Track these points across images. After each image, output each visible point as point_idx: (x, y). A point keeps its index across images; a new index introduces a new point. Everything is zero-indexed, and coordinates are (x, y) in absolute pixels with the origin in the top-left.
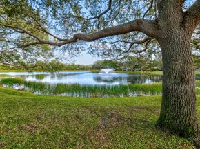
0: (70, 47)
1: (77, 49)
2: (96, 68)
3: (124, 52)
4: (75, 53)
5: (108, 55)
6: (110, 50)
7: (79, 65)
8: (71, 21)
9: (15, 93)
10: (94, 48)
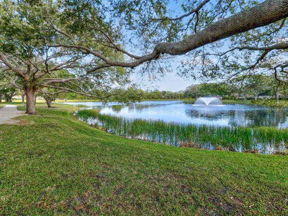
0: (151, 67)
1: (161, 69)
2: (190, 96)
3: (244, 69)
4: (158, 75)
5: (212, 76)
6: (217, 68)
7: (164, 93)
8: (152, 28)
9: (85, 131)
10: (187, 67)
